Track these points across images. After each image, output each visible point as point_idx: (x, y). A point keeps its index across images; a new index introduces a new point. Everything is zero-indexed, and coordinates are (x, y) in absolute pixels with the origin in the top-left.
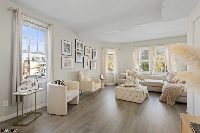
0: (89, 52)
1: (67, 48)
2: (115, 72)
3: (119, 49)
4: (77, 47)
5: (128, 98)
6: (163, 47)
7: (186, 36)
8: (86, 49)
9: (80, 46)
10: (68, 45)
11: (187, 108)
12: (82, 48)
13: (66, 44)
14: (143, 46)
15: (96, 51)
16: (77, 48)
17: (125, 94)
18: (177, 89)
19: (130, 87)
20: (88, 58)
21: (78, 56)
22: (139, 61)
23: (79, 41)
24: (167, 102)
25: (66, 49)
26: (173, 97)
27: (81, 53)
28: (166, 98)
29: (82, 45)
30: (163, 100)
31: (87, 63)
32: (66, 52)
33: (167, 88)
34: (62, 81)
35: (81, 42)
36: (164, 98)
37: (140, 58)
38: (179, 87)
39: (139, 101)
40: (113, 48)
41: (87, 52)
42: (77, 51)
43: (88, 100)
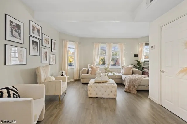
0: (48, 42)
1: (16, 31)
2: (75, 66)
3: (80, 43)
4: (33, 33)
5: (103, 94)
6: (117, 45)
7: (148, 37)
8: (44, 37)
9: (36, 31)
10: (18, 26)
11: (149, 95)
12: (39, 36)
13: (14, 24)
14: (102, 43)
15: (55, 42)
16: (31, 34)
17: (100, 91)
18: (137, 79)
19: (103, 82)
20: (47, 50)
21: (34, 46)
22: (99, 56)
23: (35, 25)
24: (132, 92)
25: (14, 32)
26: (135, 87)
27: (37, 43)
28: (131, 89)
29: (38, 31)
30: (128, 91)
31: (45, 56)
32: (13, 36)
33: (130, 80)
34: (13, 87)
35: (38, 27)
36: (128, 88)
37: (99, 54)
38: (138, 78)
39: (114, 95)
40: (74, 42)
41: (45, 42)
42: (32, 39)
43: (55, 108)
